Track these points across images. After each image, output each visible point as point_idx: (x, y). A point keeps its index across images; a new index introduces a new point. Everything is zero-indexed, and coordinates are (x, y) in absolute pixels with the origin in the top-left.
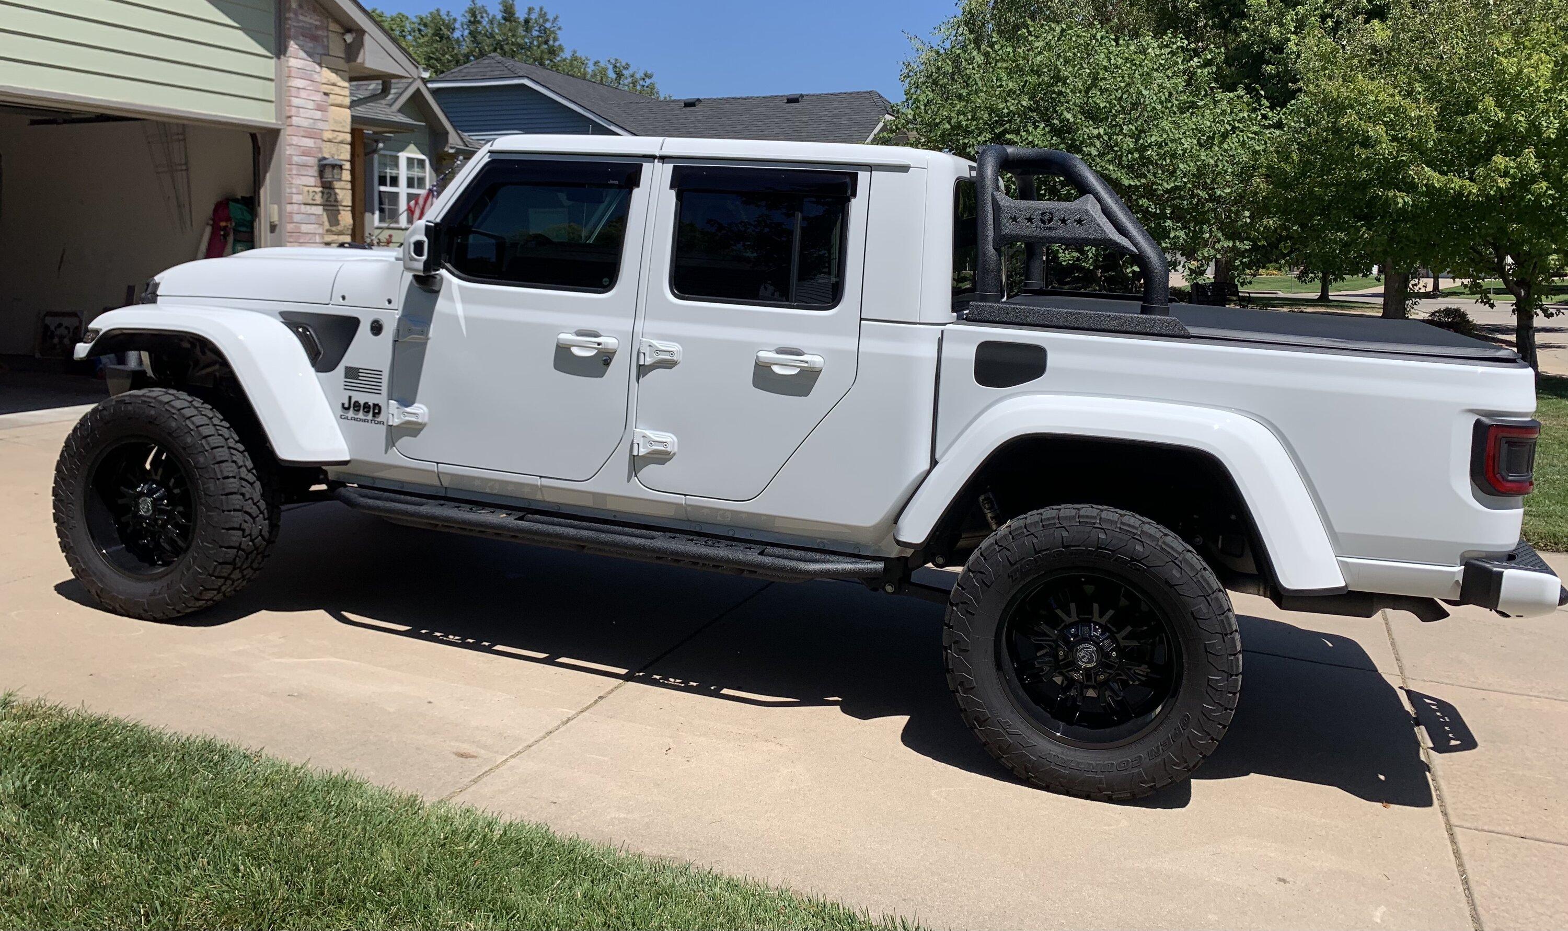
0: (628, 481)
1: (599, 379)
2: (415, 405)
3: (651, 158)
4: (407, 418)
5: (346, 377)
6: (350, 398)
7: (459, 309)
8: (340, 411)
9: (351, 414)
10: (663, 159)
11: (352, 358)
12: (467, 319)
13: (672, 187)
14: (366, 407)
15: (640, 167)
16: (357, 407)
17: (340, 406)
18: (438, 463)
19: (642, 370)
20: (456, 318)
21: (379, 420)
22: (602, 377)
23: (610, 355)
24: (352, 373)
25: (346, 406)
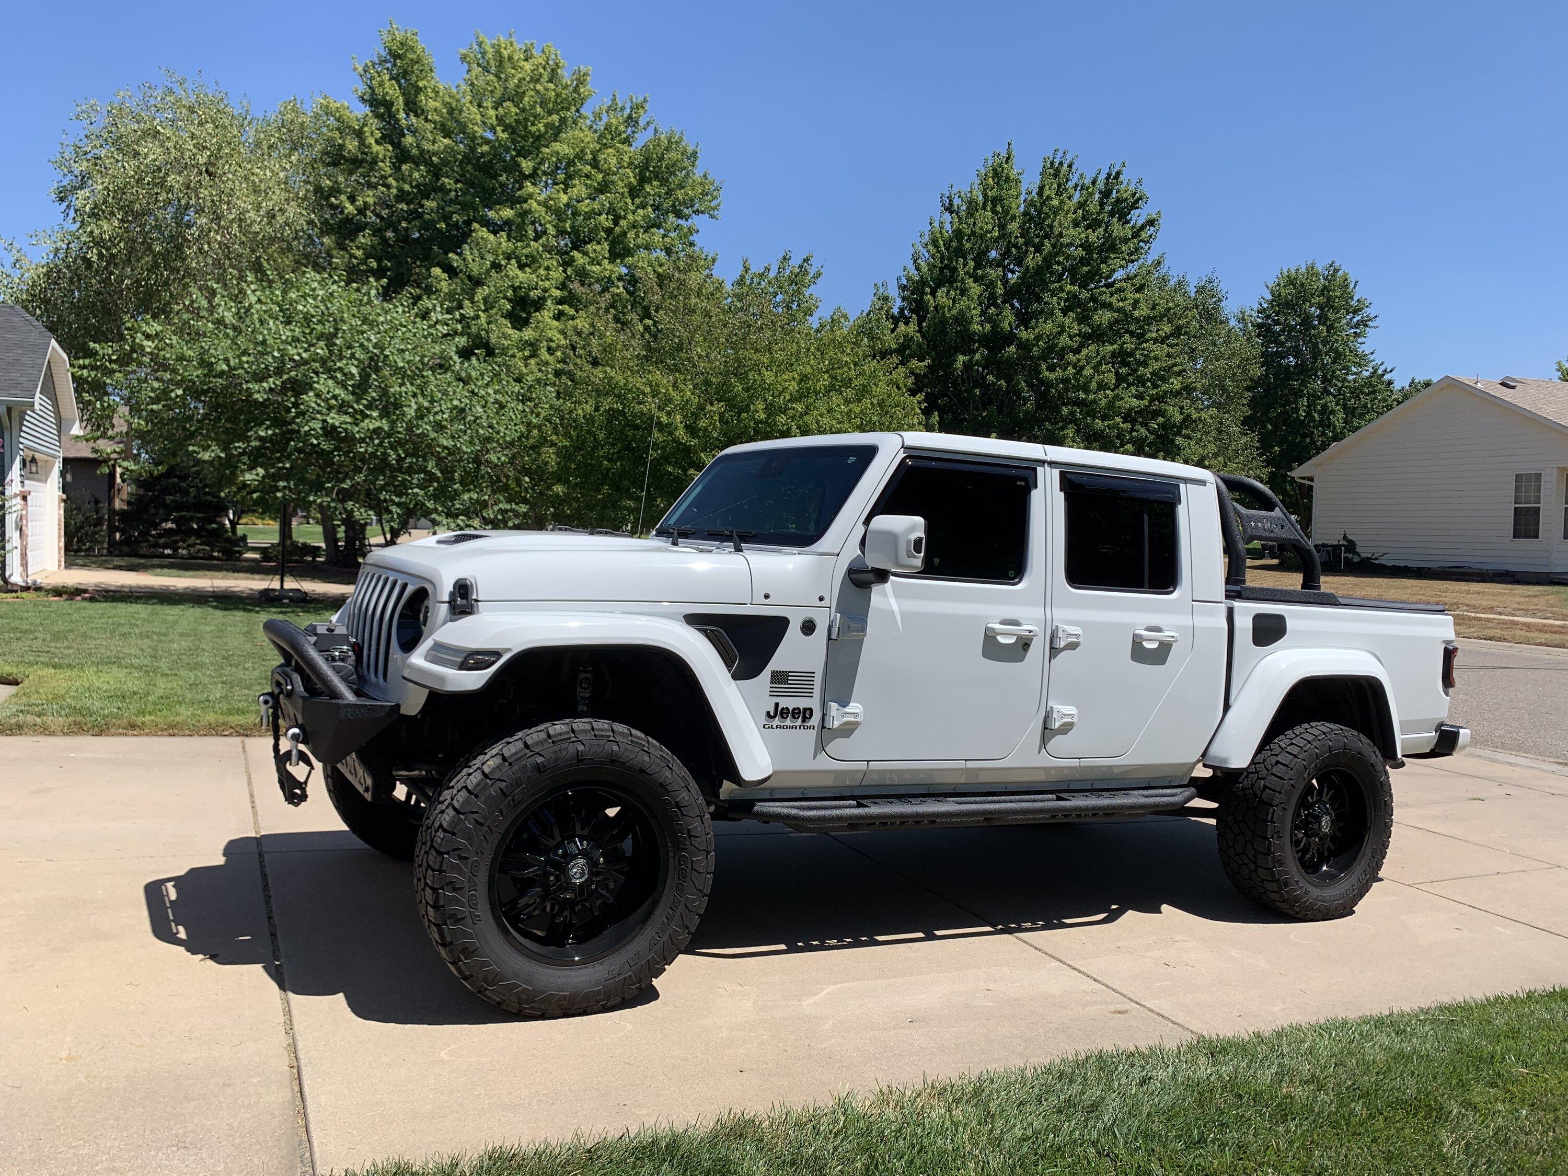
0: (1039, 752)
1: (1019, 663)
2: (851, 704)
3: (1042, 462)
4: (846, 719)
5: (772, 682)
6: (777, 705)
7: (894, 604)
8: (763, 720)
9: (777, 721)
10: (1052, 464)
11: (780, 661)
12: (902, 614)
13: (1061, 490)
14: (796, 713)
15: (1035, 470)
16: (784, 713)
17: (764, 714)
18: (868, 761)
19: (1054, 651)
20: (892, 612)
21: (809, 725)
22: (1022, 661)
23: (1028, 642)
24: (779, 678)
25: (772, 714)
